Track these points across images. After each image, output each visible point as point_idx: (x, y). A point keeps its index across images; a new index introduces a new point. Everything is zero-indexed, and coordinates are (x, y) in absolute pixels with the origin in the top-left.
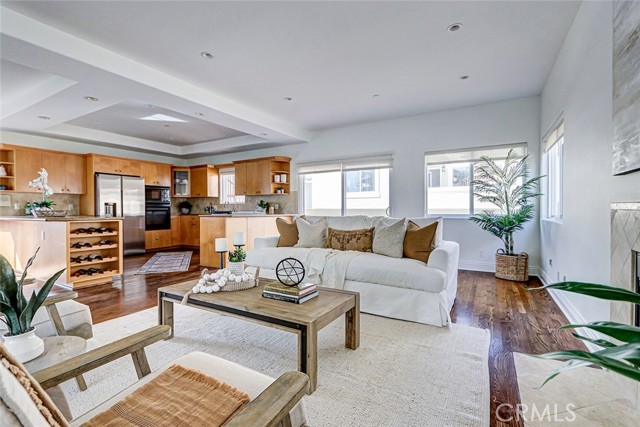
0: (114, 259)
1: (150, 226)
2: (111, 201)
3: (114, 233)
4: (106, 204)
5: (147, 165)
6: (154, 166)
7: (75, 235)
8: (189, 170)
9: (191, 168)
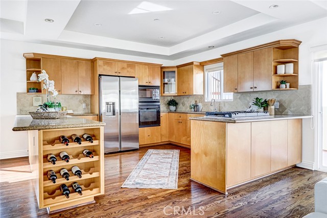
0: (95, 175)
1: (143, 124)
2: (111, 100)
3: (95, 143)
4: (107, 104)
5: (141, 66)
6: (147, 67)
7: (49, 147)
8: (176, 70)
9: (178, 67)
